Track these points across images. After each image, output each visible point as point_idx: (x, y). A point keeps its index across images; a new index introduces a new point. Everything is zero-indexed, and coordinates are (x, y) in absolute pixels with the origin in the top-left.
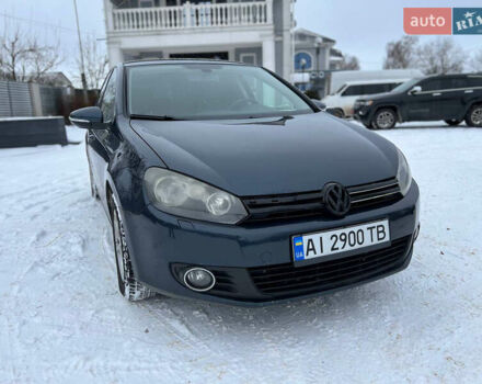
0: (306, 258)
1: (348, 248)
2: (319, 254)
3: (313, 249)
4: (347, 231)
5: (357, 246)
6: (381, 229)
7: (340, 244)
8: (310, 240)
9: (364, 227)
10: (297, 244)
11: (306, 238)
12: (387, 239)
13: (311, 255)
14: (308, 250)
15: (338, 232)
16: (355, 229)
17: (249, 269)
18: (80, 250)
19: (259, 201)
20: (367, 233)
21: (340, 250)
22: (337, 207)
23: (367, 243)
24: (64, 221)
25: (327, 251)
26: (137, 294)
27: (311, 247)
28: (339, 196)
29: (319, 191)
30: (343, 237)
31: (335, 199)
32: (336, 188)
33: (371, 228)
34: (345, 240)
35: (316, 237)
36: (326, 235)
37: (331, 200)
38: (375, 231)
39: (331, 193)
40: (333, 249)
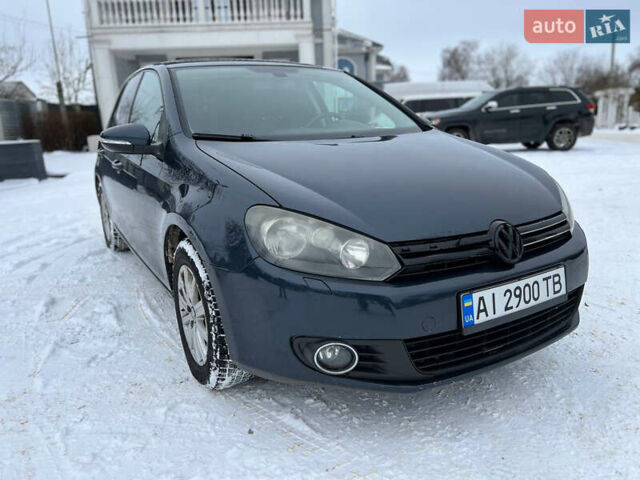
0: (476, 322)
1: (523, 306)
2: (491, 316)
3: (485, 310)
4: (521, 283)
5: (533, 303)
6: (557, 279)
8: (482, 299)
9: (539, 278)
10: (466, 305)
11: (476, 296)
12: (563, 292)
13: (483, 318)
14: (480, 311)
15: (512, 286)
16: (530, 280)
17: (406, 341)
18: (114, 322)
19: (414, 249)
20: (543, 285)
21: (514, 310)
22: (509, 253)
23: (543, 298)
24: (76, 282)
25: (501, 312)
26: (228, 379)
27: (482, 307)
28: (511, 238)
29: (485, 232)
30: (518, 292)
31: (506, 241)
32: (506, 227)
33: (546, 279)
34: (519, 296)
35: (487, 294)
36: (499, 290)
37: (502, 244)
38: (550, 281)
39: (501, 235)
40: (507, 309)
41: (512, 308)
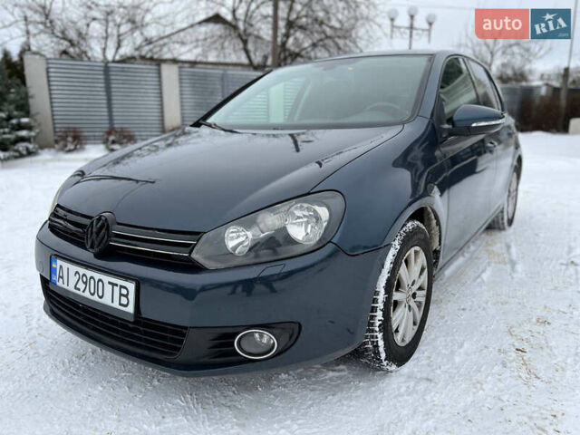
1: (87, 294)
5: (95, 298)
6: (124, 292)
7: (81, 285)
23: (107, 300)
41: (79, 290)
